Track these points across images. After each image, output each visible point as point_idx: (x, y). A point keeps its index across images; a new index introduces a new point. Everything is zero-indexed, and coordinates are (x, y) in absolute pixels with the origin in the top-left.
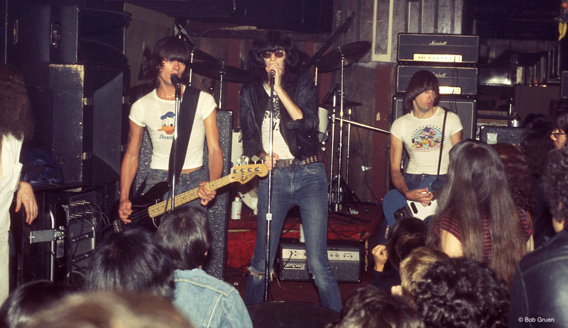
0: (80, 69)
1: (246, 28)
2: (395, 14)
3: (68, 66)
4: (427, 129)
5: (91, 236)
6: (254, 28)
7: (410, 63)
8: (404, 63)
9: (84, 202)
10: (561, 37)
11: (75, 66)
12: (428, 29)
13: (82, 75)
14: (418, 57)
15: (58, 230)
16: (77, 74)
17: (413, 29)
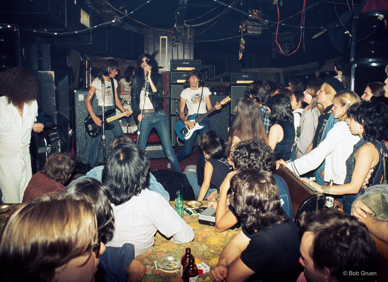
0: (53, 73)
1: (109, 58)
2: (168, 51)
3: (46, 72)
4: (197, 95)
5: (59, 148)
6: (112, 58)
7: (175, 71)
8: (173, 71)
9: (55, 133)
10: (240, 59)
11: (50, 72)
12: (181, 57)
13: (53, 75)
14: (178, 69)
15: (48, 146)
16: (51, 75)
17: (175, 58)
